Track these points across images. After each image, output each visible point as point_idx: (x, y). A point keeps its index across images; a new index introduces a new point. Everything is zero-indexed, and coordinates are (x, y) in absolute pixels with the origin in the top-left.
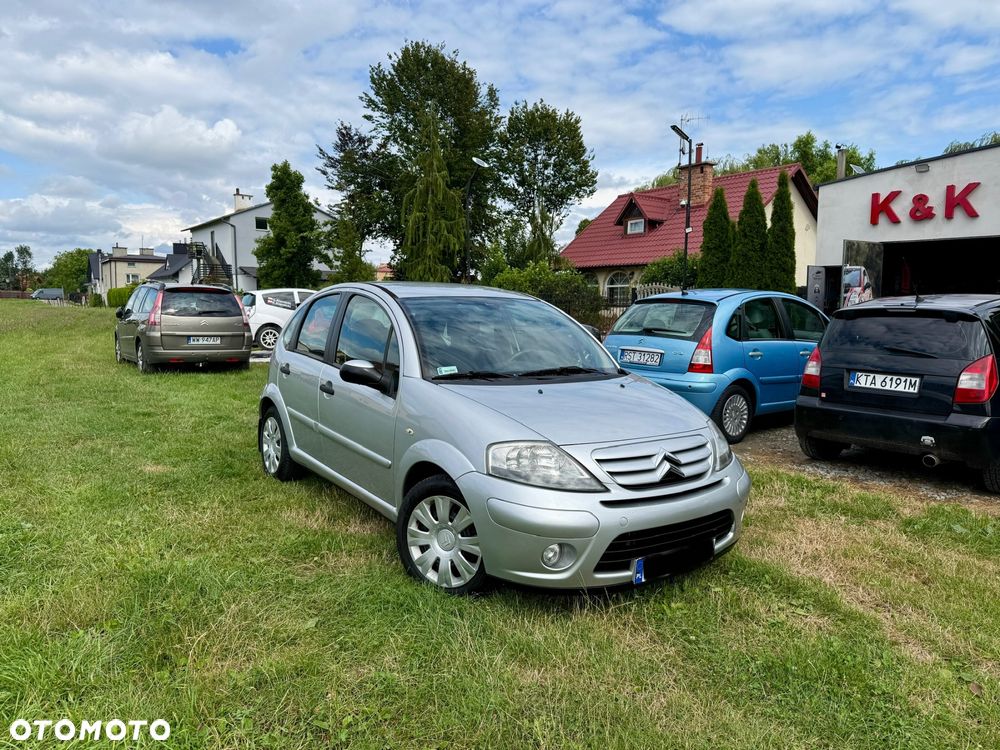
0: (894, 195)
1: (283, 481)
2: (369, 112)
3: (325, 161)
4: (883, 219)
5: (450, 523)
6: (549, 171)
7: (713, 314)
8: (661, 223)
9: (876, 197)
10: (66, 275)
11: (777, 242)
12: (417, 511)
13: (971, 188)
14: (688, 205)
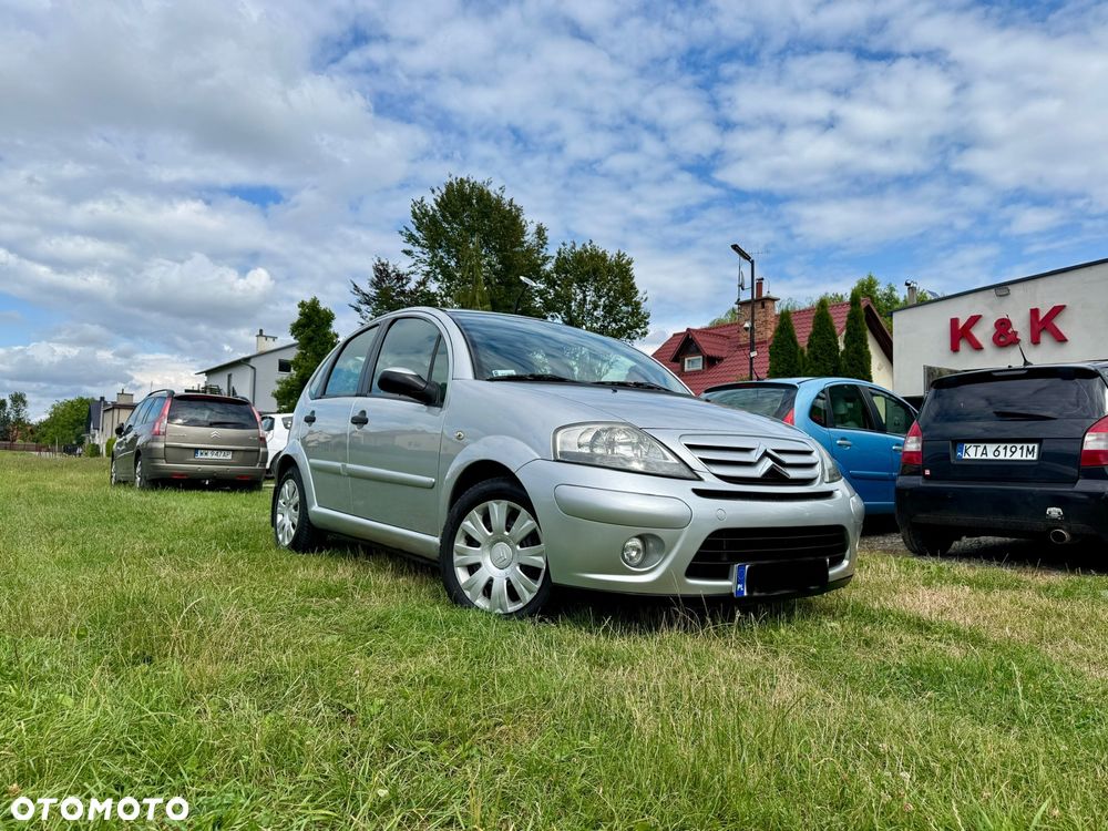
0: (974, 320)
1: (297, 552)
2: (409, 247)
3: (359, 298)
4: (963, 345)
5: (506, 533)
6: (599, 313)
7: (794, 398)
8: (720, 360)
9: (954, 322)
10: (63, 427)
11: (853, 366)
12: (467, 523)
13: (1057, 310)
14: (752, 328)
